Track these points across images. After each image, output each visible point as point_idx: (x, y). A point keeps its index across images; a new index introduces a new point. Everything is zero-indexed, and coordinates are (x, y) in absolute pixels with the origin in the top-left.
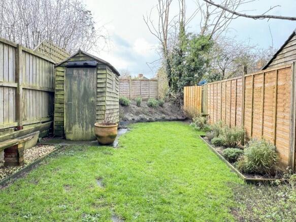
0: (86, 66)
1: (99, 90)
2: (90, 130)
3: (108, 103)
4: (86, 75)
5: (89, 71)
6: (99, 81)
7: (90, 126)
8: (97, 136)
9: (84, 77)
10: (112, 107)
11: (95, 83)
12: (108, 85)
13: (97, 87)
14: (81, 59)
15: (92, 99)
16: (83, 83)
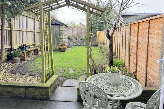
0: (56, 24)
1: (60, 33)
2: (57, 47)
3: (64, 38)
4: (56, 27)
5: (57, 26)
6: (60, 30)
7: (57, 45)
8: (60, 48)
9: (55, 28)
10: (65, 39)
11: (59, 30)
12: (64, 31)
13: (60, 32)
14: (54, 22)
15: (58, 36)
16: (55, 30)
